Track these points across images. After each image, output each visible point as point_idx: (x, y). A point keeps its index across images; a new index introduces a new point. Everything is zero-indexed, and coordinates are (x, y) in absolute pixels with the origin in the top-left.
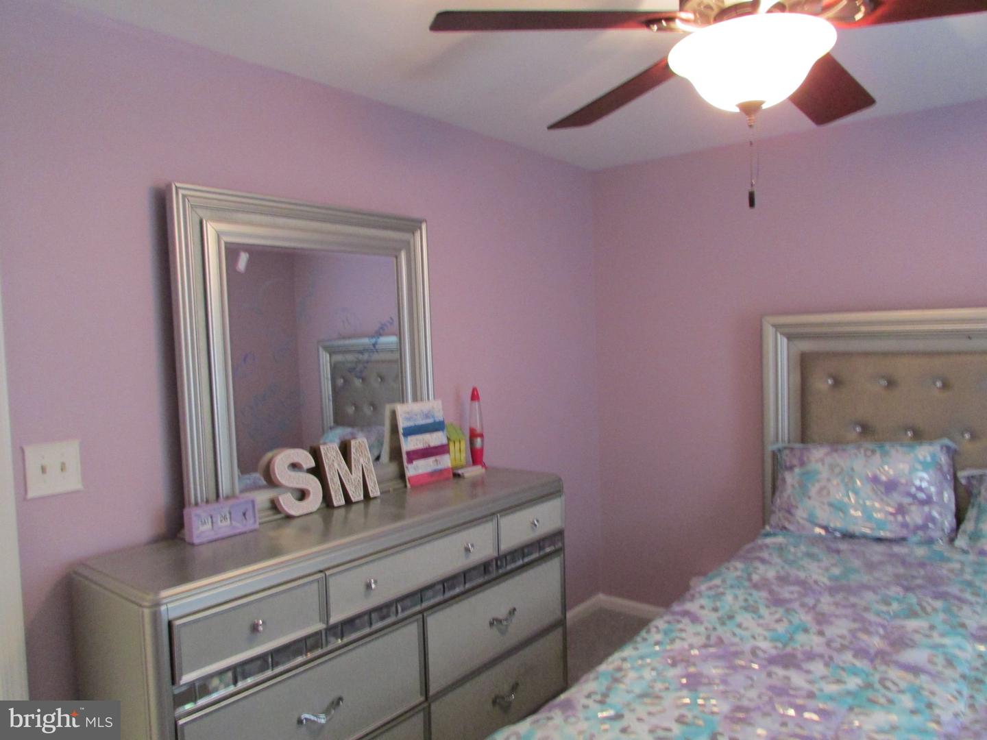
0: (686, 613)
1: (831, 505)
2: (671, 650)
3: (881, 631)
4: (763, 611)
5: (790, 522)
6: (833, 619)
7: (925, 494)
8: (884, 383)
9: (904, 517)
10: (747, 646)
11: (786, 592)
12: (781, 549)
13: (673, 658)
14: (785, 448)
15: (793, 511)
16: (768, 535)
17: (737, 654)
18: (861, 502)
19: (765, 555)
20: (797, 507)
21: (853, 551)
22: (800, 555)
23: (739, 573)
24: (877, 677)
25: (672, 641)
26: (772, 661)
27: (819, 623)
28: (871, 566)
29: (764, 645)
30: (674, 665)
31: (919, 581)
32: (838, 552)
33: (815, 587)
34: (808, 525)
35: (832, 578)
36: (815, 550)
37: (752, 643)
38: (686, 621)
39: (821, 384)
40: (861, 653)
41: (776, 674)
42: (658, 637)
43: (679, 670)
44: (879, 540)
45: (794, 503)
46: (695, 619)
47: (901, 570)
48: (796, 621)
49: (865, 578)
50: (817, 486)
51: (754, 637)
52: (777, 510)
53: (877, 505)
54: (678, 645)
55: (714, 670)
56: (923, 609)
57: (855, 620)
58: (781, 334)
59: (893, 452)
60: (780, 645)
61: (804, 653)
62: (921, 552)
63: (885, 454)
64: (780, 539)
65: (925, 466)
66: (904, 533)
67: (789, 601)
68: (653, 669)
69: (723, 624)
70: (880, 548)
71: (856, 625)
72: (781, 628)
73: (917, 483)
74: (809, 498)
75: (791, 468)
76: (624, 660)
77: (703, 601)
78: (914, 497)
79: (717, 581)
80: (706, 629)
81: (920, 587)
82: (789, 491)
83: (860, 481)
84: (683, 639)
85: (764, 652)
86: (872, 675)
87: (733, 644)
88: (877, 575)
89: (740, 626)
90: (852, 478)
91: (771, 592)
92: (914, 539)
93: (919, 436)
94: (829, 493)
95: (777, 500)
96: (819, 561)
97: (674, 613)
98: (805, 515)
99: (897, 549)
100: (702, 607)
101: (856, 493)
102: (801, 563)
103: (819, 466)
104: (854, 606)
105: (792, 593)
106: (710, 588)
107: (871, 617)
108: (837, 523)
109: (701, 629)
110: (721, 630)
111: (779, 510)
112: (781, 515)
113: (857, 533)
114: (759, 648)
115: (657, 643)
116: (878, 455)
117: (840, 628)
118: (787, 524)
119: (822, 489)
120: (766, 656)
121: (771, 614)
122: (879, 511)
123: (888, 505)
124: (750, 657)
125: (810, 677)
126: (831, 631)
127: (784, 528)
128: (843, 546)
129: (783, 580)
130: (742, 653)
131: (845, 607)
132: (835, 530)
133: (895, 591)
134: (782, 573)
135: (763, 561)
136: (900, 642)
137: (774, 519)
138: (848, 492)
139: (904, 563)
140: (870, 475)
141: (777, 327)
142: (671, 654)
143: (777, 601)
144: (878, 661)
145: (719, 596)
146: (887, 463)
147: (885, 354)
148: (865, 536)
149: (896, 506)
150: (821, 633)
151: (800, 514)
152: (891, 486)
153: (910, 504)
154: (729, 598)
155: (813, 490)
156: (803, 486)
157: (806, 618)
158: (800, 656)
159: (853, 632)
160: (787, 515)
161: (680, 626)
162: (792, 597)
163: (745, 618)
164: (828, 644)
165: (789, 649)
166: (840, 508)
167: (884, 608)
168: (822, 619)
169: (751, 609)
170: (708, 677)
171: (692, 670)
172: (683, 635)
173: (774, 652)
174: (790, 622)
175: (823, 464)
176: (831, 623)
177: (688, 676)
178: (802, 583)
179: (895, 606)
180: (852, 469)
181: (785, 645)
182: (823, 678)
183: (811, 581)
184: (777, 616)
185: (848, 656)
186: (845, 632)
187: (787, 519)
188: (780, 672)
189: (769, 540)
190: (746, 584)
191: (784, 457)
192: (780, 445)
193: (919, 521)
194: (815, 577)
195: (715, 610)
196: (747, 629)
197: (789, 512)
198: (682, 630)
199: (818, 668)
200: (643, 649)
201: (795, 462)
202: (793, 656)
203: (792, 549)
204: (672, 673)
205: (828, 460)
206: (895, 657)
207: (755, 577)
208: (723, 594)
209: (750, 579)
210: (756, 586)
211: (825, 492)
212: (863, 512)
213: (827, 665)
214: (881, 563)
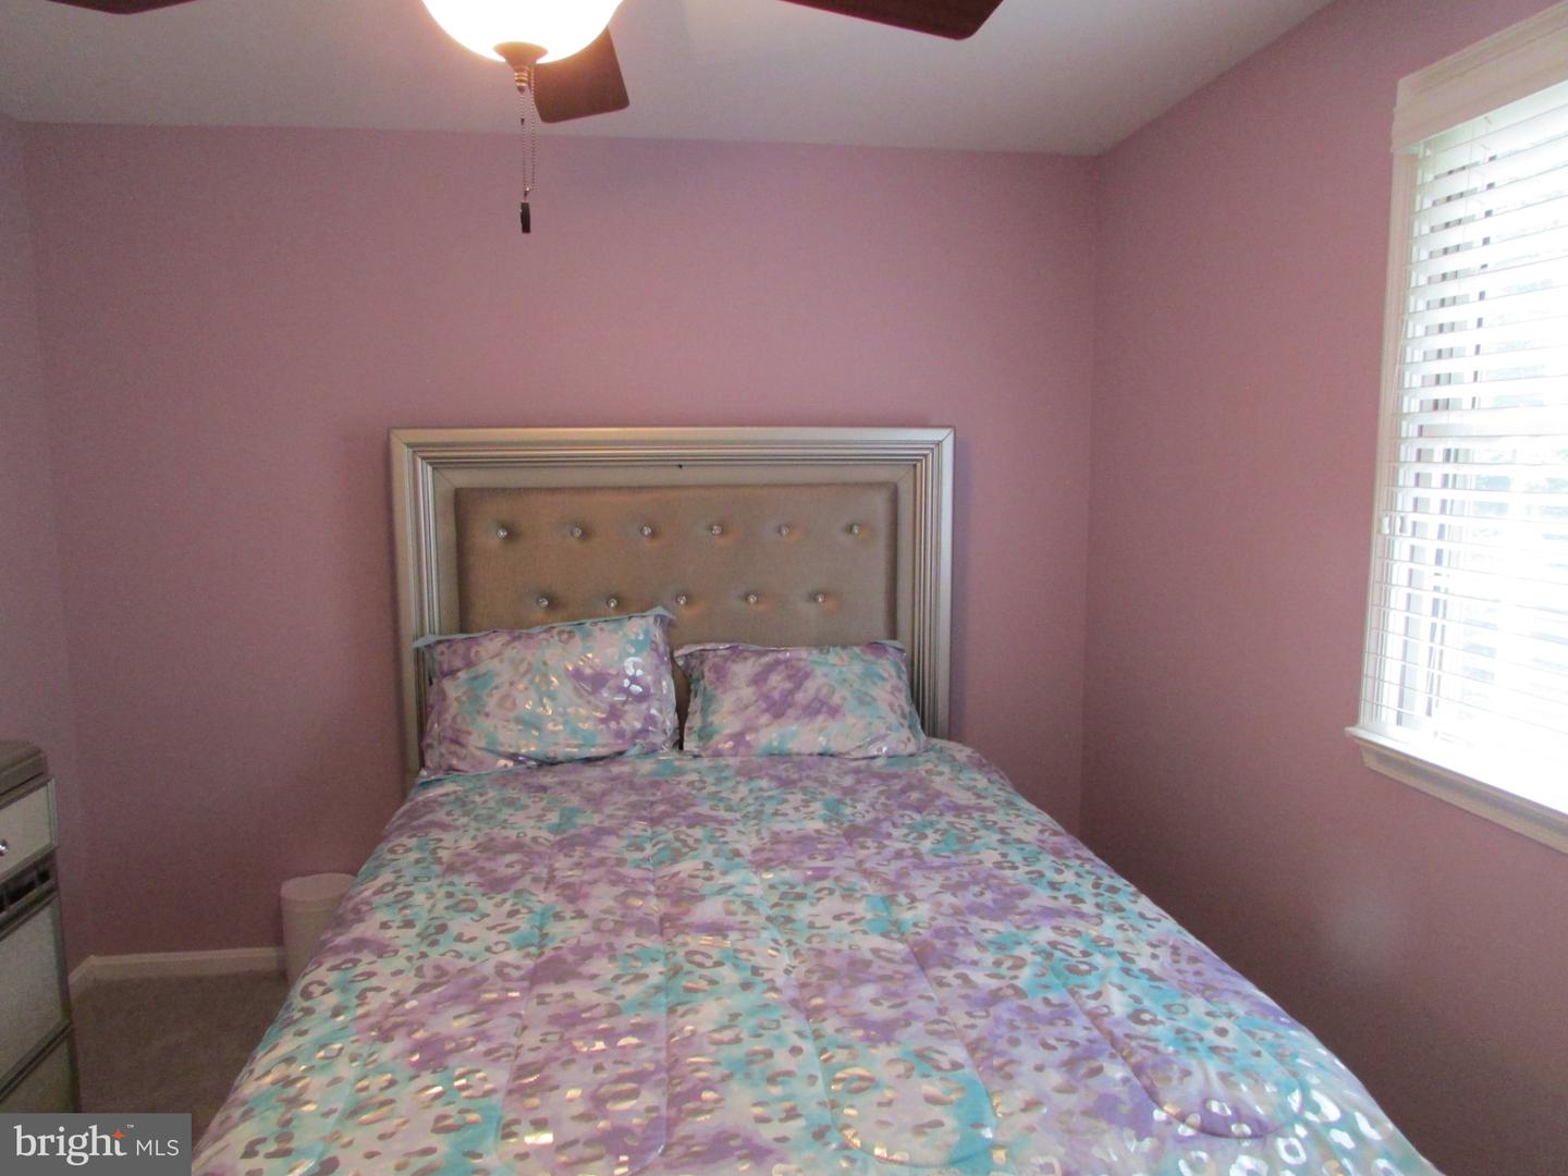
0: (361, 944)
1: (519, 720)
2: (365, 1015)
3: (652, 888)
4: (485, 905)
5: (459, 758)
6: (586, 889)
7: (642, 687)
8: (578, 532)
9: (618, 723)
10: (488, 969)
11: (504, 865)
12: (461, 802)
13: (377, 1026)
14: (440, 642)
15: (463, 740)
16: (427, 785)
17: (478, 984)
18: (561, 709)
19: (440, 815)
20: (469, 733)
21: (562, 783)
22: (492, 804)
23: (413, 856)
24: (681, 953)
25: (362, 996)
26: (535, 977)
27: (572, 900)
28: (595, 801)
29: (512, 956)
30: (386, 1037)
31: (662, 808)
32: (544, 789)
33: (537, 848)
34: (489, 757)
35: (555, 830)
36: (510, 793)
37: (494, 960)
38: (366, 957)
39: (488, 538)
40: (643, 926)
41: (550, 995)
42: (333, 999)
43: (399, 1043)
44: (589, 761)
45: (464, 727)
46: (382, 950)
47: (634, 798)
48: (538, 908)
49: (596, 820)
50: (497, 695)
51: (488, 949)
52: (435, 743)
53: (583, 712)
54: (375, 1002)
55: (455, 1023)
56: (684, 843)
57: (613, 883)
58: (423, 458)
59: (596, 630)
60: (533, 950)
61: (574, 950)
62: (647, 766)
63: (587, 636)
64: (449, 787)
65: (639, 647)
66: (619, 745)
67: (514, 879)
68: (353, 1059)
69: (434, 943)
70: (594, 772)
71: (621, 889)
72: (523, 923)
73: (630, 672)
74: (487, 715)
75: (452, 673)
76: (289, 1060)
77: (382, 915)
78: (627, 691)
79: (386, 876)
80: (409, 959)
81: (666, 815)
82: (454, 708)
83: (557, 678)
84: (378, 989)
85: (518, 968)
86: (674, 953)
87: (464, 971)
88: (608, 810)
89: (459, 938)
90: (545, 677)
91: (480, 871)
92: (634, 751)
93: (626, 605)
94: (514, 704)
95: (432, 727)
96: (525, 807)
97: (337, 951)
98: (483, 744)
99: (616, 769)
100: (385, 926)
101: (552, 697)
102: (502, 817)
103: (495, 665)
104: (601, 862)
105: (510, 865)
106: (380, 891)
107: (630, 872)
108: (530, 747)
109: (399, 962)
110: (434, 954)
111: (440, 743)
112: (443, 750)
113: (560, 758)
114: (507, 965)
115: (336, 1013)
116: (577, 638)
117: (602, 899)
118: (455, 762)
119: (504, 698)
120: (522, 972)
121: (497, 905)
122: (587, 718)
123: (597, 708)
124: (500, 983)
125: (599, 983)
126: (593, 907)
127: (451, 769)
128: (547, 779)
129: (489, 848)
130: (485, 979)
131: (593, 867)
132: (529, 758)
133: (639, 828)
134: (481, 839)
135: (444, 827)
136: (683, 896)
137: (432, 758)
138: (541, 700)
139: (632, 786)
140: (570, 668)
141: (415, 447)
142: (372, 1020)
143: (494, 885)
144: (670, 932)
145: (404, 899)
146: (590, 649)
147: (578, 490)
148: (571, 760)
149: (608, 708)
150: (580, 915)
151: (475, 742)
152: (598, 680)
153: (624, 703)
154: (420, 898)
155: (491, 704)
156: (474, 698)
157: (548, 898)
158: (570, 958)
159: (621, 899)
160: (454, 748)
161: (361, 968)
162: (510, 871)
163: (459, 923)
164: (597, 927)
165: (549, 953)
166: (531, 723)
167: (638, 855)
168: (573, 894)
169: (464, 906)
170: (451, 1038)
171: (419, 1035)
172: (374, 982)
173: (529, 963)
174: (531, 911)
175: (501, 661)
176: (586, 896)
177: (420, 1047)
178: (517, 847)
179: (649, 850)
180: (545, 664)
181: (541, 946)
182: (616, 978)
183: (527, 840)
184: (507, 907)
185: (630, 937)
186: (611, 903)
187: (454, 754)
188: (555, 990)
189: (434, 792)
190: (437, 869)
191: (438, 658)
192: (430, 639)
193: (638, 725)
194: (531, 833)
195: (408, 924)
196: (472, 940)
197: (456, 742)
198: (370, 975)
199: (602, 966)
200: (318, 1028)
201: (457, 663)
202: (557, 960)
203: (478, 799)
204: (387, 1052)
205: (509, 653)
206: (687, 920)
207: (444, 854)
208: (410, 894)
209: (439, 861)
210: (451, 869)
211: (508, 704)
212: (565, 723)
213: (612, 958)
214: (604, 794)
